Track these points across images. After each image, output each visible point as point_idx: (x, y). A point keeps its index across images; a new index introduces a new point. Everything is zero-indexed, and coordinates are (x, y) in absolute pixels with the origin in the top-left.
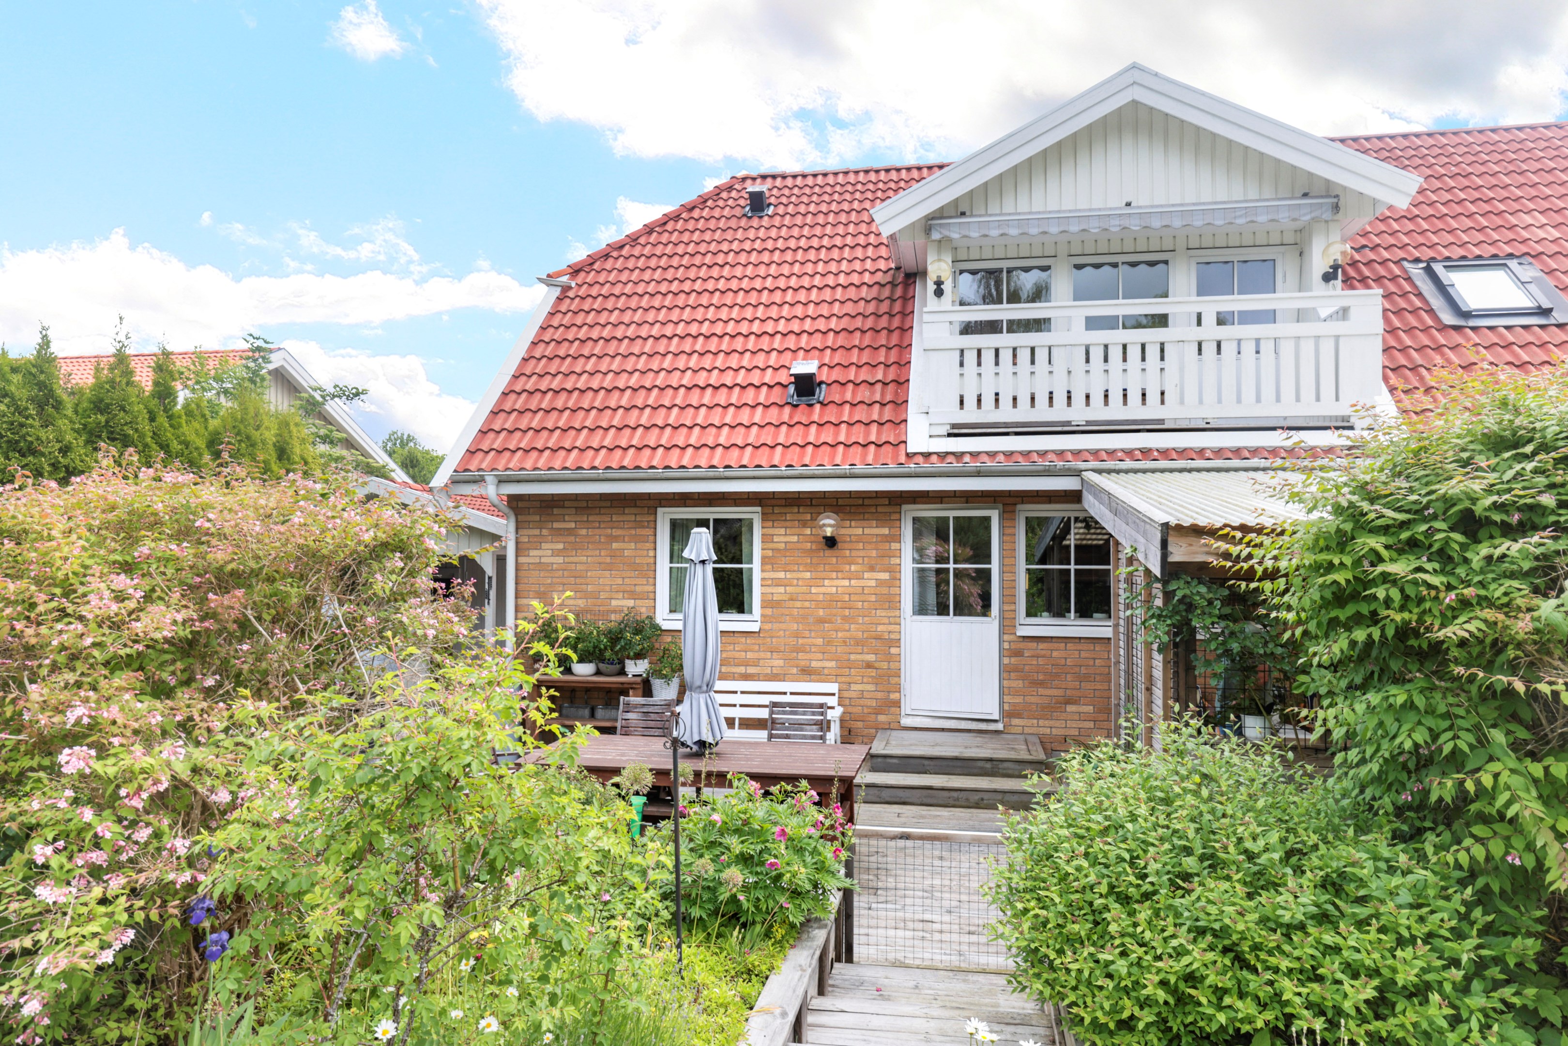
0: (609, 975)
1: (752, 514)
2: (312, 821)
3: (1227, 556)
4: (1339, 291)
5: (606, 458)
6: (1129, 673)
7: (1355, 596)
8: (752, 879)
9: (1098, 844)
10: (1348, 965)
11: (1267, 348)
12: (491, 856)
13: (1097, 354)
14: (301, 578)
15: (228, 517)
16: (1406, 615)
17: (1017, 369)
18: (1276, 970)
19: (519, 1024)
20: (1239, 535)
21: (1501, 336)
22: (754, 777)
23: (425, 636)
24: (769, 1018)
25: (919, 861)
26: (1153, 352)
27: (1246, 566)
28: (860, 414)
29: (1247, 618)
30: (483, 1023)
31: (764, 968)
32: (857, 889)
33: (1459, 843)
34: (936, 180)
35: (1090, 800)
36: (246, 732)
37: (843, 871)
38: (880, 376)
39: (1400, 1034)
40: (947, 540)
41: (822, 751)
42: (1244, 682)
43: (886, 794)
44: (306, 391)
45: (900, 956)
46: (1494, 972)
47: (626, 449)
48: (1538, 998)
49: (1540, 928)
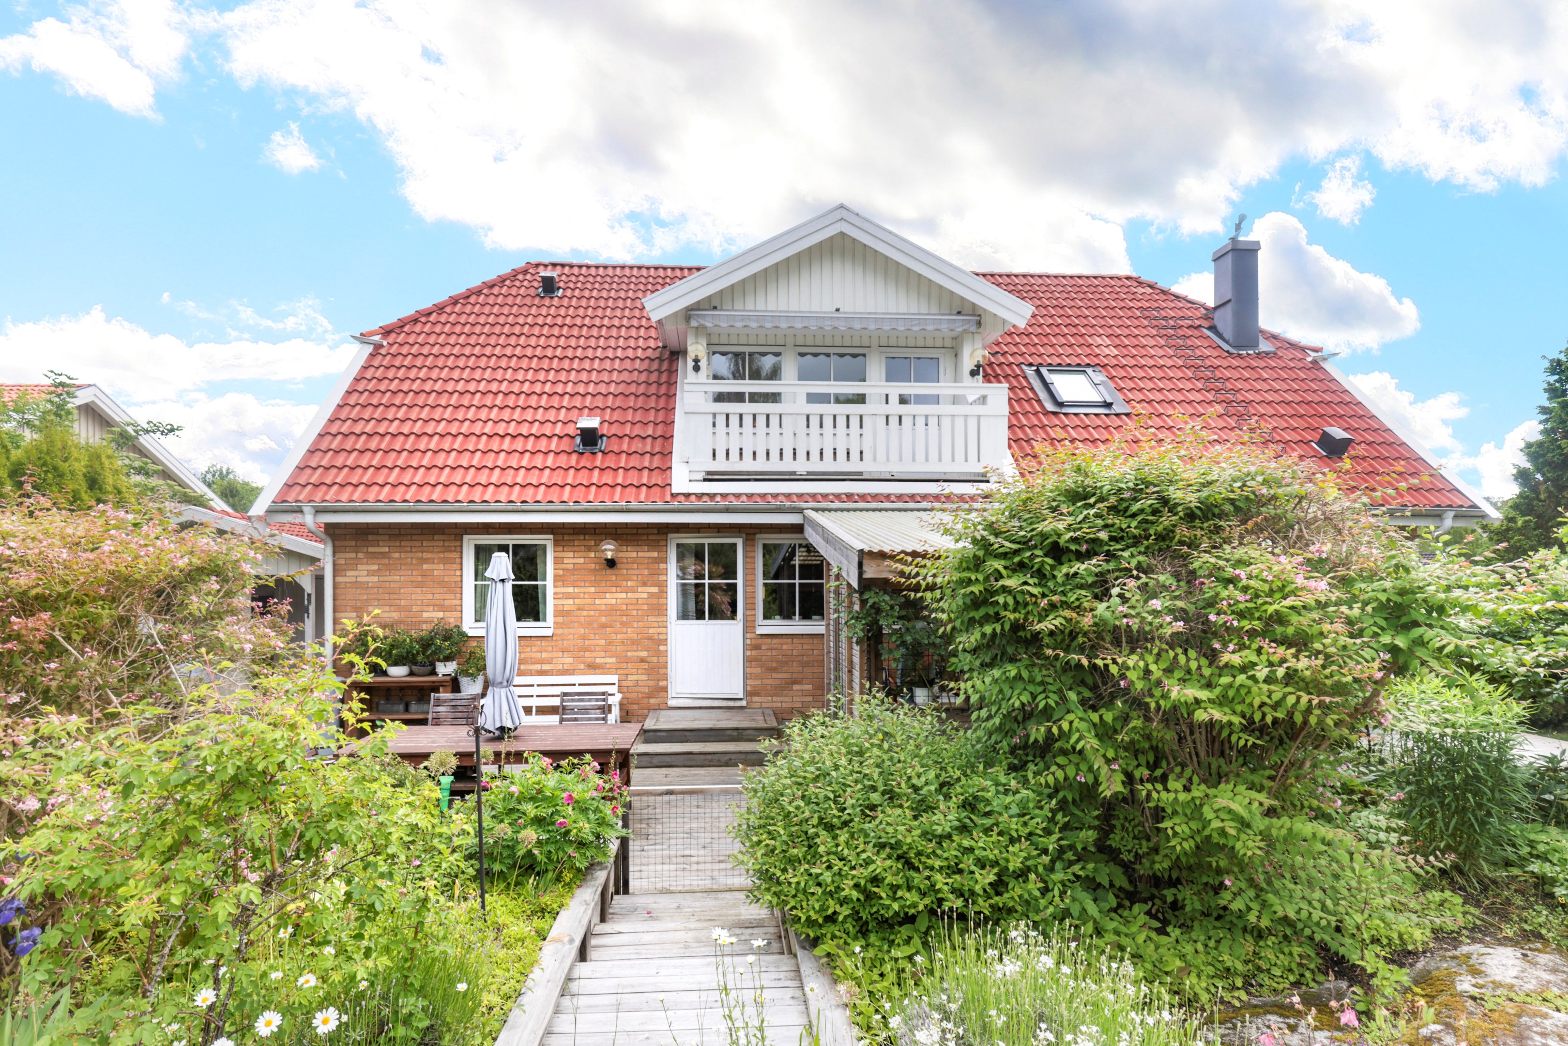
0: (418, 928)
1: (546, 540)
2: (126, 821)
3: (902, 574)
4: (980, 384)
5: (416, 493)
6: (837, 660)
7: (985, 602)
8: (544, 836)
9: (812, 789)
10: (979, 860)
11: (933, 421)
12: (307, 838)
13: (815, 421)
14: (113, 600)
15: (31, 545)
16: (1017, 615)
17: (756, 430)
18: (932, 868)
19: (336, 977)
20: (910, 559)
21: (1082, 420)
22: (546, 753)
23: (243, 649)
24: (559, 945)
25: (680, 810)
26: (855, 422)
27: (914, 581)
28: (634, 461)
29: (918, 618)
30: (301, 980)
31: (555, 906)
32: (631, 836)
33: (1048, 769)
34: (694, 280)
35: (807, 756)
36: (55, 743)
37: (620, 823)
38: (650, 432)
39: (1011, 904)
40: (703, 561)
41: (604, 730)
42: (914, 664)
43: (656, 760)
44: (118, 426)
45: (666, 885)
46: (1070, 856)
47: (434, 486)
48: (1095, 870)
49: (1096, 823)
